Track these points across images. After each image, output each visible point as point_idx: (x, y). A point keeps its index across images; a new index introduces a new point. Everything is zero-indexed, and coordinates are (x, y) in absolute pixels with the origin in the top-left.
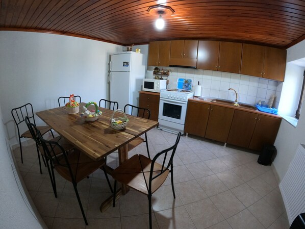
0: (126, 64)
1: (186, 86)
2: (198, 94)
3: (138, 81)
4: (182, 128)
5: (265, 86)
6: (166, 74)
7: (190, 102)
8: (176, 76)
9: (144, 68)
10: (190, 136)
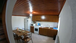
0: (28, 21)
1: (40, 25)
2: (42, 26)
3: (30, 24)
4: (38, 33)
5: (55, 24)
6: (36, 22)
7: (39, 28)
8: (38, 23)
9: (31, 21)
10: (40, 35)
